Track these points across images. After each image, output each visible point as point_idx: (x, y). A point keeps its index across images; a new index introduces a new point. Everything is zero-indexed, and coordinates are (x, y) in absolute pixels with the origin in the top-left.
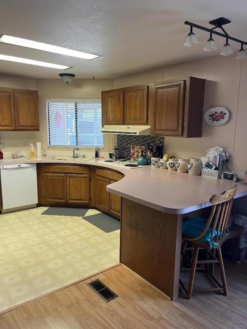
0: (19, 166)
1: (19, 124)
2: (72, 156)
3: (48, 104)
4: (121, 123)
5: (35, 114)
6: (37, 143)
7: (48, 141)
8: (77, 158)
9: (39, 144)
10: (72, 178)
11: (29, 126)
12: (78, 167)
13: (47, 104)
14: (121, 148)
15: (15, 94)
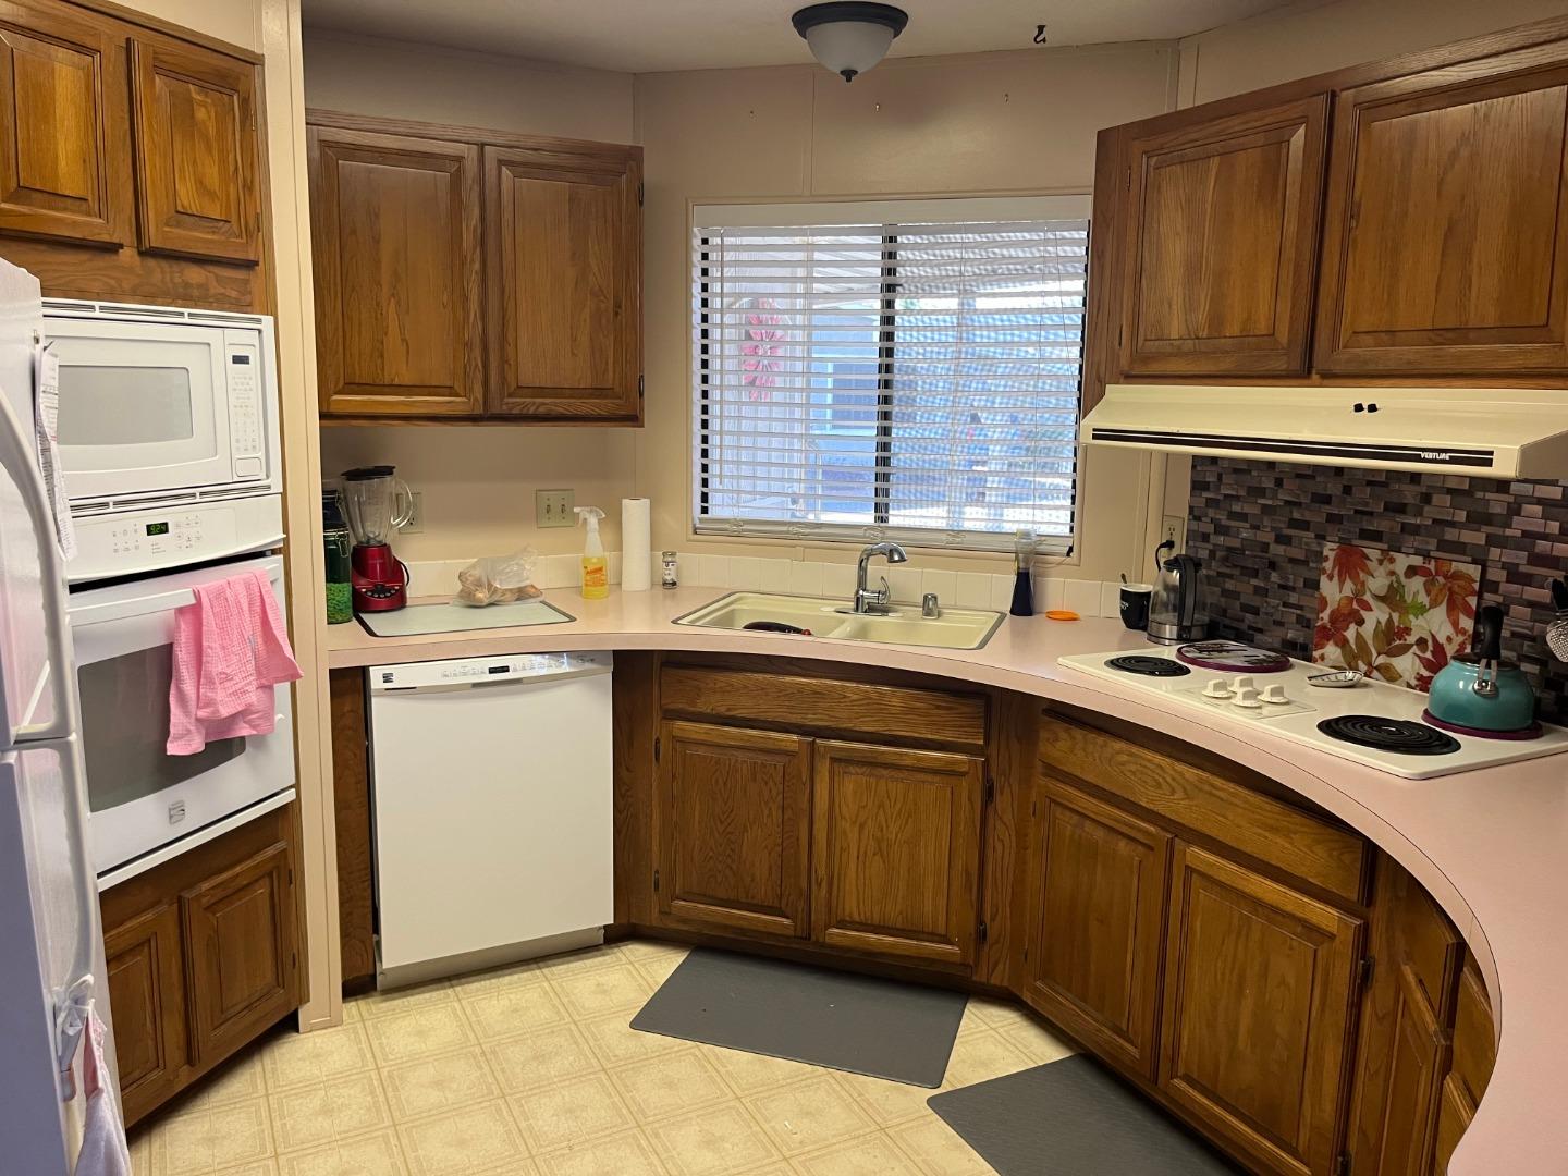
0: (492, 671)
1: (510, 376)
2: (852, 595)
3: (705, 241)
4: (1280, 365)
5: (618, 305)
6: (626, 502)
7: (697, 489)
8: (885, 611)
9: (635, 512)
10: (852, 769)
11: (576, 392)
12: (895, 697)
13: (697, 242)
14: (1219, 554)
15: (490, 165)
